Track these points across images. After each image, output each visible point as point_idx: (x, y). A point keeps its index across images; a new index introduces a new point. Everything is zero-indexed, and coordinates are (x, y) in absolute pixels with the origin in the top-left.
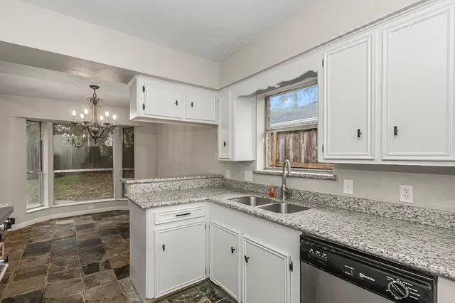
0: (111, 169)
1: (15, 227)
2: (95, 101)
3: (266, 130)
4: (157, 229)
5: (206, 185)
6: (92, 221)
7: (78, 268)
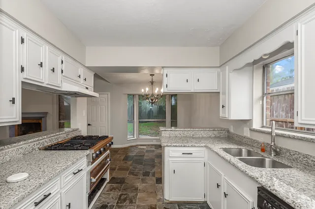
0: (165, 120)
1: (113, 146)
2: (152, 83)
3: (264, 94)
4: (170, 159)
5: (213, 136)
6: (154, 149)
7: (140, 172)
